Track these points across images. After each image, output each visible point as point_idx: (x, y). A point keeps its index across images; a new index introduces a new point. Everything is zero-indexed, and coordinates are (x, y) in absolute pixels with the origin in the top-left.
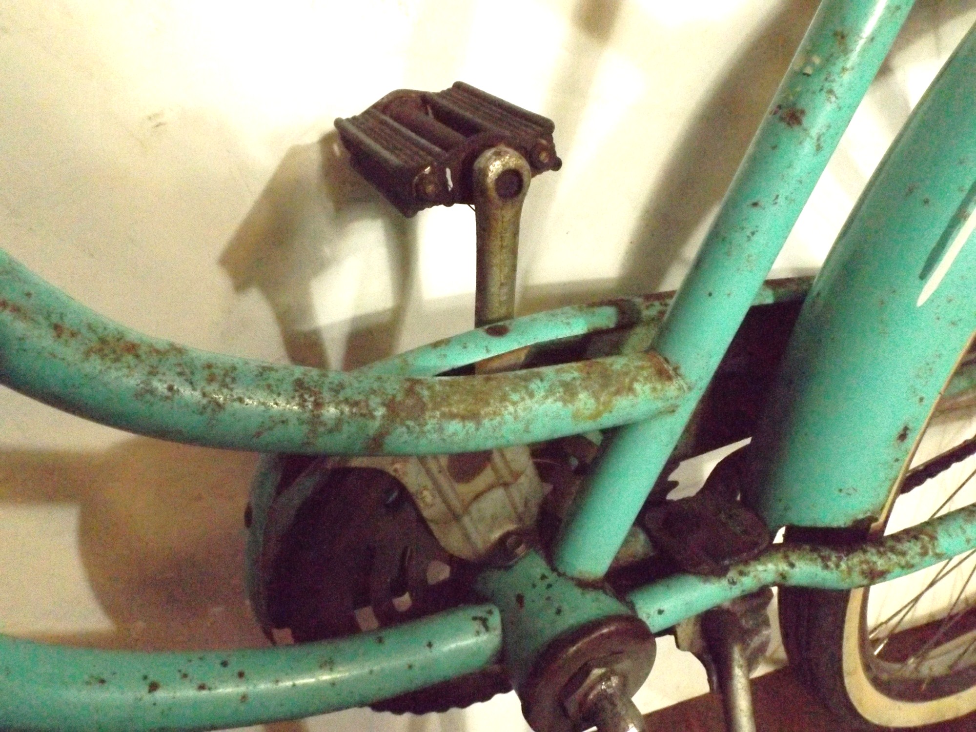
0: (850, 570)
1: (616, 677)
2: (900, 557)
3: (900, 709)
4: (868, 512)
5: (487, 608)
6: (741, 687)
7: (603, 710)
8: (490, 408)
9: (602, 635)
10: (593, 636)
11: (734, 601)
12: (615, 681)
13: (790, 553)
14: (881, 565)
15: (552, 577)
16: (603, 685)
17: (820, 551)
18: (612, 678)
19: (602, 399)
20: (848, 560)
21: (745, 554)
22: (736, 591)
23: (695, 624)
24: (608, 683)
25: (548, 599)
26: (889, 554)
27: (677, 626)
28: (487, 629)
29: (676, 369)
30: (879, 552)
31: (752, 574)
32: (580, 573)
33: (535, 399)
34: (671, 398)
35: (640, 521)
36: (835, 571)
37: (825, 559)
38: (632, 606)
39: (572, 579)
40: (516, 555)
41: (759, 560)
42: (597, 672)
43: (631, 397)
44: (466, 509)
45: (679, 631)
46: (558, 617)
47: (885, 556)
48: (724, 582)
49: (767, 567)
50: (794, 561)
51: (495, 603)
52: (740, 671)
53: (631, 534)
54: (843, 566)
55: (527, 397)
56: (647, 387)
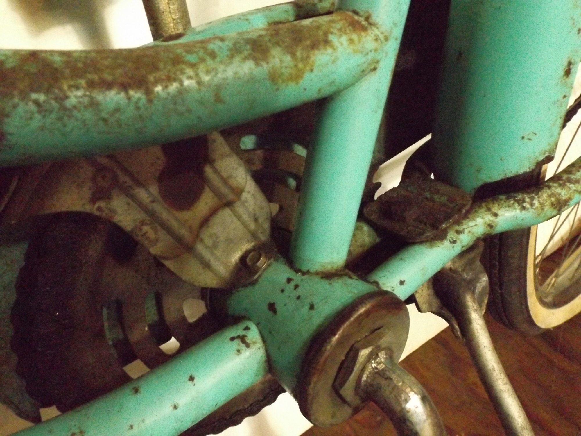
0: (542, 205)
1: (383, 352)
2: (577, 185)
3: (553, 314)
4: (547, 153)
5: (243, 325)
6: (480, 328)
7: (379, 387)
8: (162, 73)
9: (361, 315)
10: (352, 319)
11: (454, 261)
12: (383, 356)
13: (491, 205)
14: (564, 195)
15: (297, 278)
16: (372, 363)
17: (515, 197)
18: (380, 354)
19: (298, 54)
20: (538, 197)
21: (457, 216)
22: (458, 249)
23: (428, 288)
24: (377, 360)
25: (299, 298)
26: (568, 184)
27: (415, 293)
28: (248, 346)
29: (367, 19)
30: (560, 185)
31: (466, 231)
32: (323, 266)
33: (218, 59)
34: (371, 51)
35: (361, 217)
36: (530, 210)
37: (521, 202)
38: (376, 283)
39: (317, 273)
40: (258, 269)
41: (468, 218)
42: (364, 353)
43: (330, 50)
44: (197, 237)
45: (418, 297)
46: (313, 312)
47: (565, 187)
48: (447, 243)
49: (476, 222)
50: (496, 211)
51: (249, 319)
52: (476, 315)
53: (357, 229)
54: (536, 203)
55: (208, 58)
56: (344, 39)
